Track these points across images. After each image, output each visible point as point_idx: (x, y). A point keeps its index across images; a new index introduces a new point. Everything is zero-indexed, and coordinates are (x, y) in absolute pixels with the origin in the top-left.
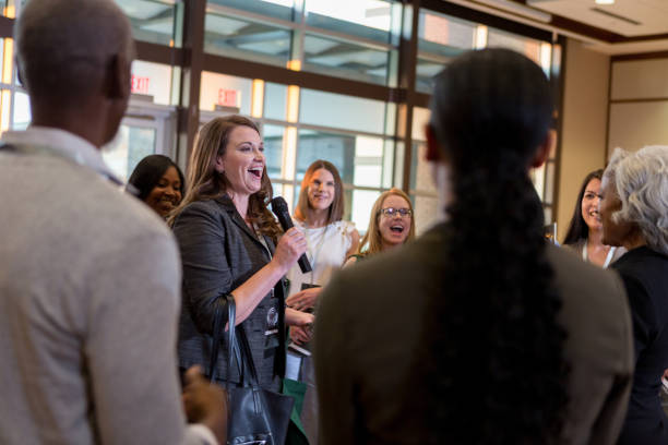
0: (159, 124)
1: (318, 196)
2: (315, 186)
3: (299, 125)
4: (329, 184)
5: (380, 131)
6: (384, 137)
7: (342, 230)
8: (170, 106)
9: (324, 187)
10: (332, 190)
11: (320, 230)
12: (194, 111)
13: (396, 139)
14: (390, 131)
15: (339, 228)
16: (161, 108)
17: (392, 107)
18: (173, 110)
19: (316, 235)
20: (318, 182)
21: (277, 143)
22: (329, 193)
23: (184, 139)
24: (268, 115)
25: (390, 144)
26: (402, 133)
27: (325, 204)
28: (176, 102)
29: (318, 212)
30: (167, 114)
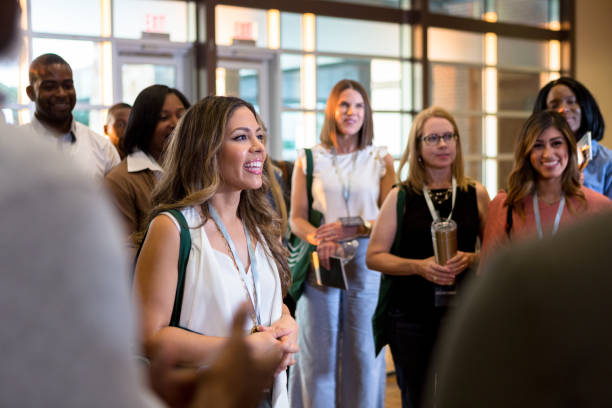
0: (178, 61)
1: (347, 121)
2: (344, 109)
3: (317, 54)
4: (359, 106)
5: (396, 53)
6: (402, 59)
7: (374, 155)
8: (187, 43)
9: (353, 110)
10: (361, 112)
11: (349, 156)
12: (211, 45)
13: (413, 60)
14: (407, 54)
15: (371, 153)
16: (178, 45)
17: (407, 29)
18: (190, 46)
19: (346, 162)
20: (346, 104)
21: (295, 75)
22: (358, 116)
23: (204, 75)
24: (286, 46)
25: (407, 66)
26: (419, 54)
27: (354, 129)
28: (192, 38)
29: (347, 137)
30: (185, 51)
